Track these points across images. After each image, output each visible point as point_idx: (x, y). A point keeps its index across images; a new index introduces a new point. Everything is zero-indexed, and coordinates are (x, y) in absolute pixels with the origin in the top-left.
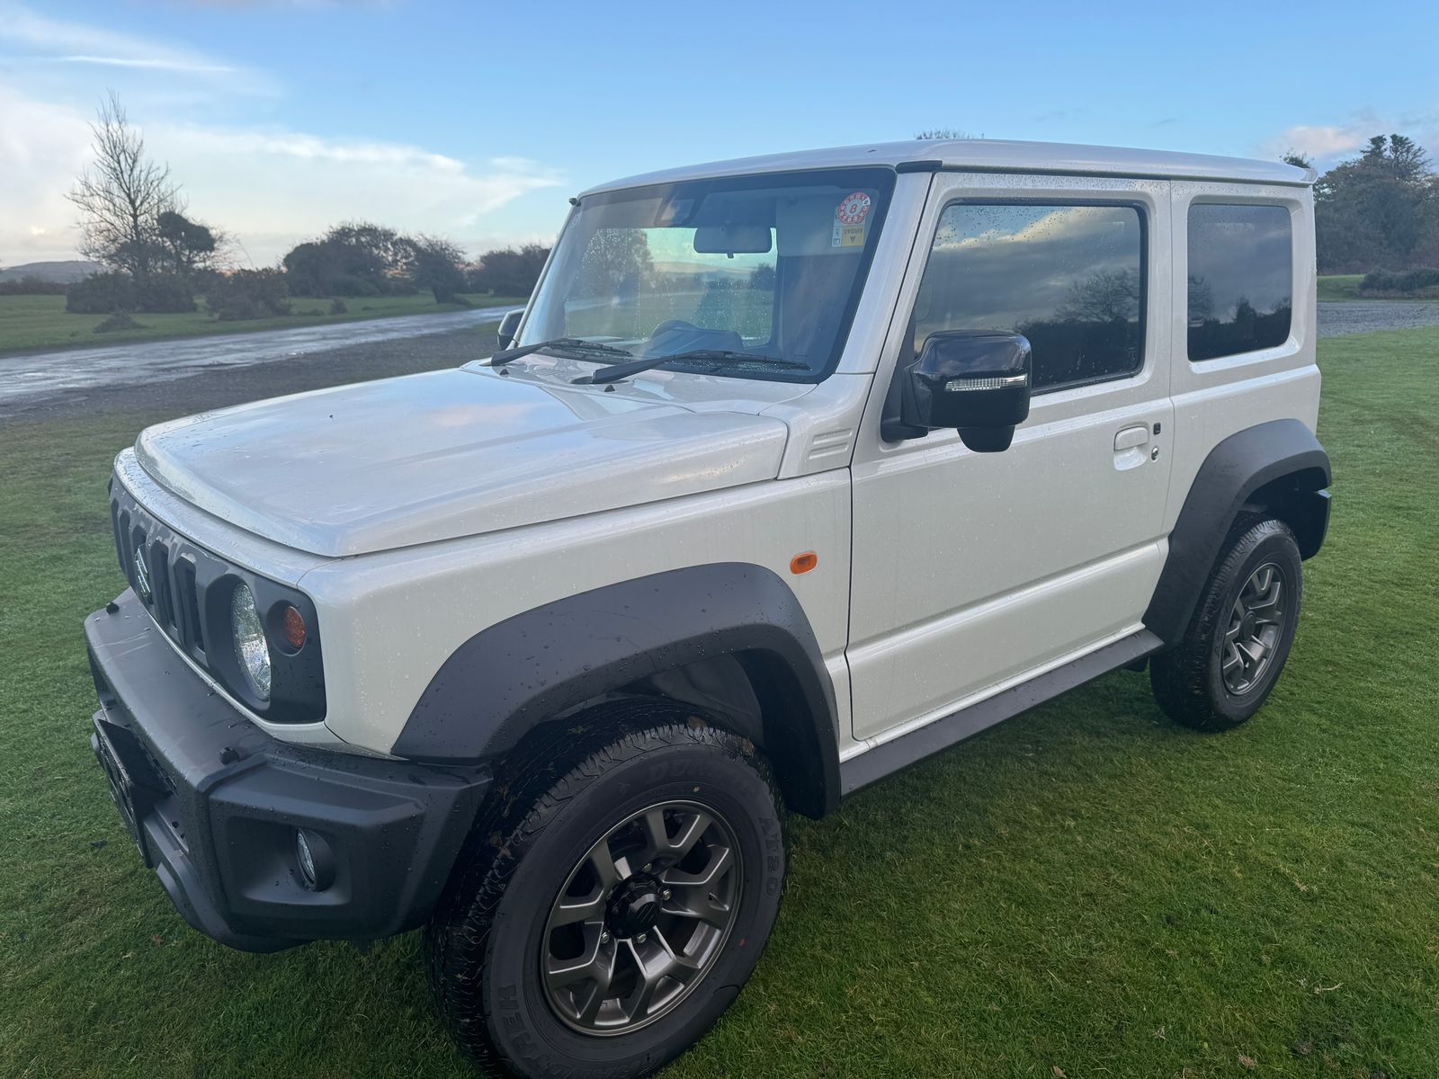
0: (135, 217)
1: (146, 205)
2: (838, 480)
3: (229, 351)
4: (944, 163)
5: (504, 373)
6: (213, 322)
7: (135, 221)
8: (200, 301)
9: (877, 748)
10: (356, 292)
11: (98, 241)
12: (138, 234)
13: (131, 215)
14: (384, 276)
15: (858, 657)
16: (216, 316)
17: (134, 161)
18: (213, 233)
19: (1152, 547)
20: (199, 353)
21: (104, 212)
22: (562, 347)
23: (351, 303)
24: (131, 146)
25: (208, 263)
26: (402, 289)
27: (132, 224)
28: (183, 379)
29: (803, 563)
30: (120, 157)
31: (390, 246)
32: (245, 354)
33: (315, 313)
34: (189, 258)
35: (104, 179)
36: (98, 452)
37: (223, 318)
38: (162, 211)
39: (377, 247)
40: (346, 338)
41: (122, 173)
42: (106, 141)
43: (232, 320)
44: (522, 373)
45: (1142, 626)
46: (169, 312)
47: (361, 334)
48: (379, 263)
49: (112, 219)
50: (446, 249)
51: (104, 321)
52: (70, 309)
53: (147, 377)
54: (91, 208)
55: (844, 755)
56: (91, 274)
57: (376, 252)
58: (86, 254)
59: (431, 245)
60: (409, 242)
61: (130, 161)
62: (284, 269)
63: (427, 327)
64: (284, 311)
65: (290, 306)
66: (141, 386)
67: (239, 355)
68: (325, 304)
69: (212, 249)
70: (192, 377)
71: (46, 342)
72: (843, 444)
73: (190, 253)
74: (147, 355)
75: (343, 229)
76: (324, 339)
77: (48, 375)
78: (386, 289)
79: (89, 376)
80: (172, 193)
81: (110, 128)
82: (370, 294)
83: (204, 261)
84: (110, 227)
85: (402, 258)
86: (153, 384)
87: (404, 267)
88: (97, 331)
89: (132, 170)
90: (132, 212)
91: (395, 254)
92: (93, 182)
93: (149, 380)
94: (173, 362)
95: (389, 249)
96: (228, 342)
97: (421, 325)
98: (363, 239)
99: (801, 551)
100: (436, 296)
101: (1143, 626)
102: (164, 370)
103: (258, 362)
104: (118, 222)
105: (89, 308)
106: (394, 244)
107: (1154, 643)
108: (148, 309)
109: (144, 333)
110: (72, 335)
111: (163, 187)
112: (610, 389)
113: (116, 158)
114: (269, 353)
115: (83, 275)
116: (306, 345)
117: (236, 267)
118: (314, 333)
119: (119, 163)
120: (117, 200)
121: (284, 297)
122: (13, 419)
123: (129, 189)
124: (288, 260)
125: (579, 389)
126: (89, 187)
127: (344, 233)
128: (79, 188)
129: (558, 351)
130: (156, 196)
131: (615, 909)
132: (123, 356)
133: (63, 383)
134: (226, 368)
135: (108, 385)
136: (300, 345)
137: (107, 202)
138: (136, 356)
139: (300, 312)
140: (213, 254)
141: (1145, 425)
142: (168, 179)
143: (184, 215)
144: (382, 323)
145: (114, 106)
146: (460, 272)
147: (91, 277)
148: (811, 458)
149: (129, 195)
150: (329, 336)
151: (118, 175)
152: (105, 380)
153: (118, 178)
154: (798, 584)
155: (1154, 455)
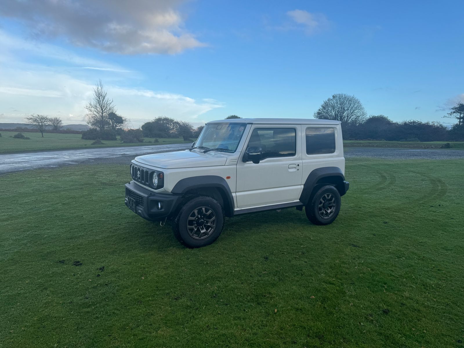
0: (102, 113)
1: (106, 110)
2: (235, 166)
3: (127, 151)
4: (253, 123)
5: (191, 151)
6: (122, 143)
7: (102, 114)
8: (118, 137)
9: (242, 210)
10: (161, 136)
11: (92, 120)
12: (102, 118)
13: (101, 113)
14: (170, 132)
15: (238, 194)
16: (123, 142)
17: (104, 98)
18: (123, 118)
19: (299, 187)
20: (119, 151)
21: (94, 112)
22: (201, 148)
23: (160, 140)
24: (103, 94)
25: (121, 127)
26: (175, 136)
27: (101, 115)
28: (117, 157)
29: (228, 178)
30: (100, 97)
31: (172, 124)
32: (132, 152)
33: (150, 142)
34: (116, 125)
35: (95, 103)
36: (101, 172)
37: (124, 142)
38: (110, 112)
39: (168, 124)
40: (158, 149)
41: (100, 101)
42: (97, 93)
43: (127, 143)
44: (194, 151)
45: (299, 201)
46: (109, 140)
47: (162, 148)
48: (168, 129)
49: (96, 114)
50: (188, 125)
51: (94, 142)
52: (83, 138)
53: (108, 156)
54: (91, 111)
55: (235, 209)
56: (89, 129)
57: (168, 125)
58: (88, 123)
59: (184, 124)
60: (177, 123)
61: (103, 98)
62: (141, 129)
63: (180, 147)
64: (141, 141)
65: (143, 140)
66: (107, 158)
67: (130, 152)
68: (153, 140)
69: (122, 123)
70: (119, 157)
71: (80, 147)
72: (236, 161)
73: (116, 124)
74: (106, 151)
75: (159, 118)
76: (152, 149)
77: (83, 155)
78: (170, 136)
79: (93, 155)
80: (113, 107)
81: (98, 89)
82: (165, 138)
83: (120, 126)
84: (95, 116)
85: (175, 128)
86: (109, 158)
87: (176, 130)
88: (92, 144)
89: (103, 101)
90: (102, 112)
91: (173, 126)
92: (92, 104)
93: (109, 157)
94: (114, 153)
95: (172, 125)
96: (127, 149)
97: (179, 146)
98: (165, 122)
99: (228, 176)
100: (184, 139)
102: (111, 155)
103: (135, 154)
104: (97, 115)
105: (88, 138)
106: (173, 123)
107: (301, 204)
108: (103, 139)
109: (104, 145)
110: (85, 145)
111: (111, 106)
112: (205, 153)
113: (99, 98)
114: (138, 152)
115: (87, 129)
116: (148, 150)
117: (129, 128)
118: (150, 148)
119: (100, 99)
120: (98, 109)
121: (142, 137)
122: (79, 164)
123: (102, 106)
124: (143, 127)
125: (201, 153)
126: (91, 105)
127: (159, 120)
128: (88, 105)
129: (200, 148)
130: (109, 108)
131: (198, 221)
132: (100, 151)
133: (87, 157)
134: (127, 155)
135: (99, 158)
136: (146, 150)
137: (95, 109)
138: (103, 151)
139: (146, 142)
140: (123, 124)
141: (296, 165)
142: (112, 103)
143: (116, 113)
144: (168, 146)
145: (100, 83)
146: (191, 132)
147: (89, 130)
148: (230, 163)
149: (101, 108)
150: (153, 148)
151: (99, 102)
152: (97, 157)
153: (99, 103)
154: (227, 181)
155: (298, 170)
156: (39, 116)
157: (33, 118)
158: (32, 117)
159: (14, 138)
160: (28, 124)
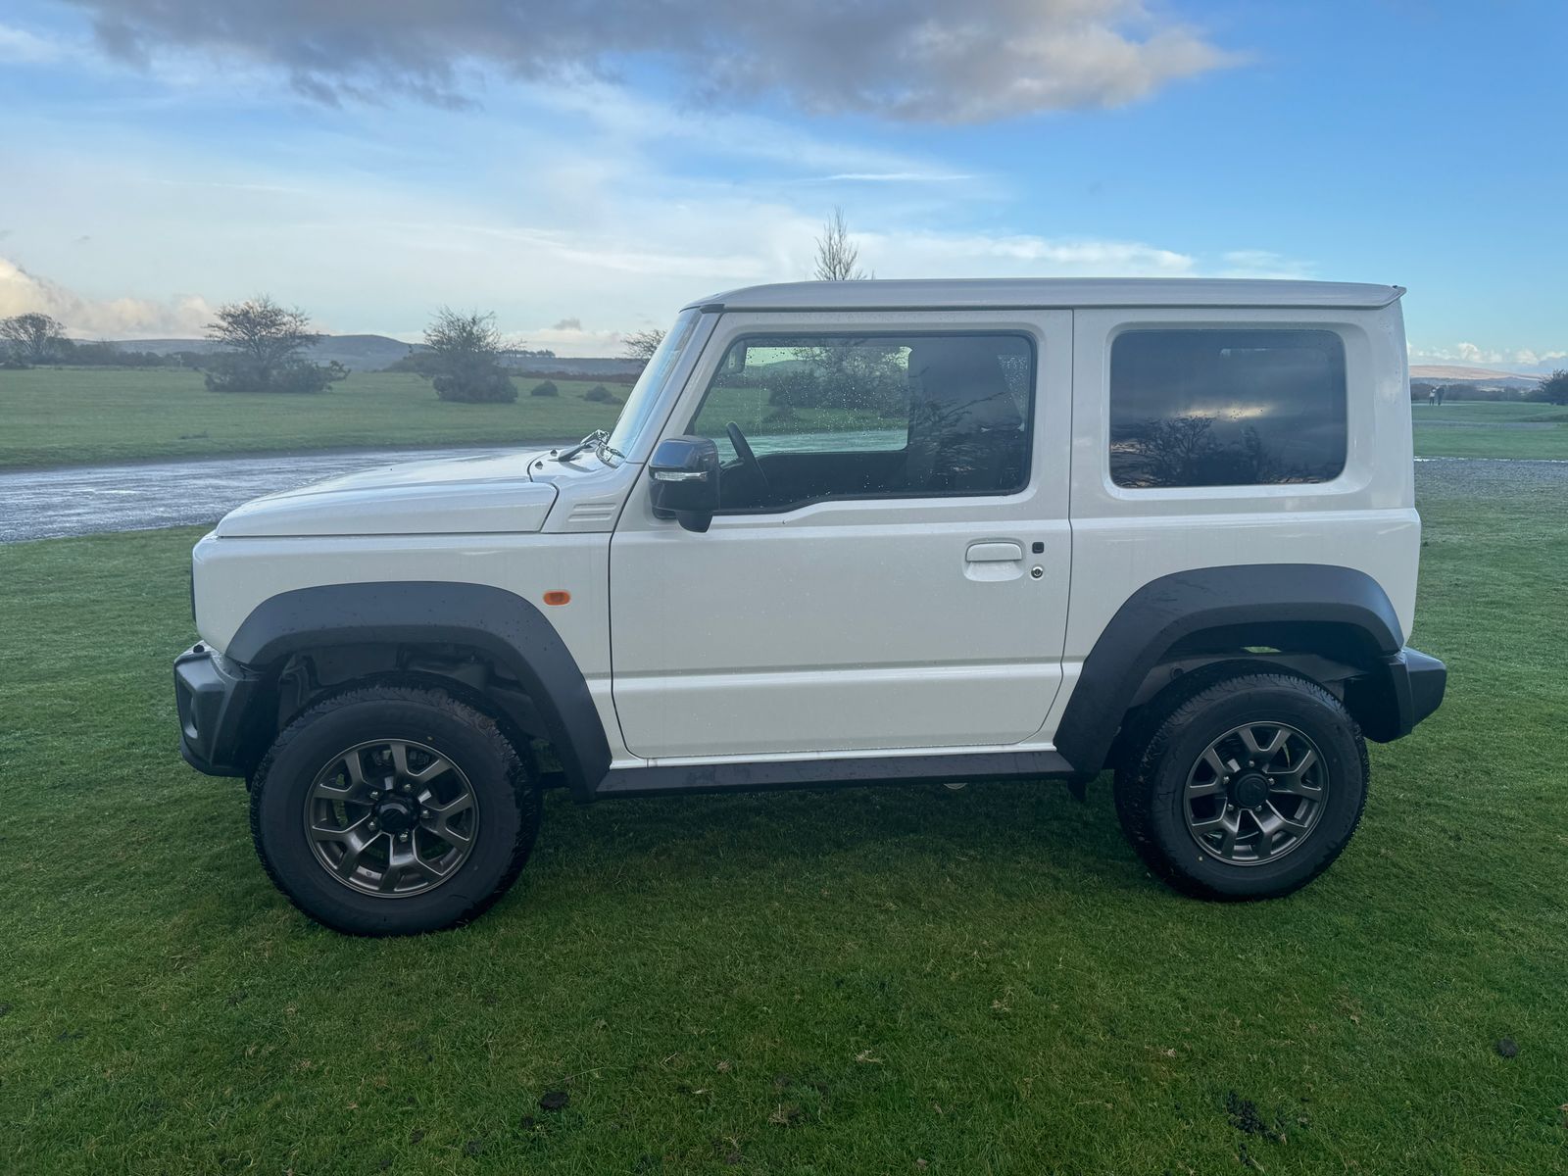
2: (599, 539)
4: (726, 306)
9: (656, 768)
15: (622, 685)
17: (847, 271)
19: (1052, 669)
24: (846, 257)
29: (557, 598)
42: (828, 253)
45: (1051, 747)
55: (616, 764)
72: (606, 514)
81: (832, 242)
99: (555, 588)
101: (1054, 748)
107: (1064, 766)
119: (835, 273)
141: (1022, 543)
148: (571, 520)
154: (551, 613)
155: (1037, 574)
156: (657, 333)
157: (642, 340)
158: (639, 337)
159: (586, 399)
160: (630, 360)
